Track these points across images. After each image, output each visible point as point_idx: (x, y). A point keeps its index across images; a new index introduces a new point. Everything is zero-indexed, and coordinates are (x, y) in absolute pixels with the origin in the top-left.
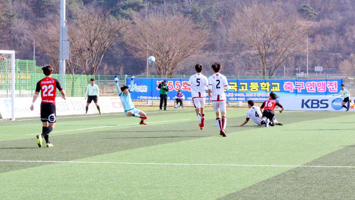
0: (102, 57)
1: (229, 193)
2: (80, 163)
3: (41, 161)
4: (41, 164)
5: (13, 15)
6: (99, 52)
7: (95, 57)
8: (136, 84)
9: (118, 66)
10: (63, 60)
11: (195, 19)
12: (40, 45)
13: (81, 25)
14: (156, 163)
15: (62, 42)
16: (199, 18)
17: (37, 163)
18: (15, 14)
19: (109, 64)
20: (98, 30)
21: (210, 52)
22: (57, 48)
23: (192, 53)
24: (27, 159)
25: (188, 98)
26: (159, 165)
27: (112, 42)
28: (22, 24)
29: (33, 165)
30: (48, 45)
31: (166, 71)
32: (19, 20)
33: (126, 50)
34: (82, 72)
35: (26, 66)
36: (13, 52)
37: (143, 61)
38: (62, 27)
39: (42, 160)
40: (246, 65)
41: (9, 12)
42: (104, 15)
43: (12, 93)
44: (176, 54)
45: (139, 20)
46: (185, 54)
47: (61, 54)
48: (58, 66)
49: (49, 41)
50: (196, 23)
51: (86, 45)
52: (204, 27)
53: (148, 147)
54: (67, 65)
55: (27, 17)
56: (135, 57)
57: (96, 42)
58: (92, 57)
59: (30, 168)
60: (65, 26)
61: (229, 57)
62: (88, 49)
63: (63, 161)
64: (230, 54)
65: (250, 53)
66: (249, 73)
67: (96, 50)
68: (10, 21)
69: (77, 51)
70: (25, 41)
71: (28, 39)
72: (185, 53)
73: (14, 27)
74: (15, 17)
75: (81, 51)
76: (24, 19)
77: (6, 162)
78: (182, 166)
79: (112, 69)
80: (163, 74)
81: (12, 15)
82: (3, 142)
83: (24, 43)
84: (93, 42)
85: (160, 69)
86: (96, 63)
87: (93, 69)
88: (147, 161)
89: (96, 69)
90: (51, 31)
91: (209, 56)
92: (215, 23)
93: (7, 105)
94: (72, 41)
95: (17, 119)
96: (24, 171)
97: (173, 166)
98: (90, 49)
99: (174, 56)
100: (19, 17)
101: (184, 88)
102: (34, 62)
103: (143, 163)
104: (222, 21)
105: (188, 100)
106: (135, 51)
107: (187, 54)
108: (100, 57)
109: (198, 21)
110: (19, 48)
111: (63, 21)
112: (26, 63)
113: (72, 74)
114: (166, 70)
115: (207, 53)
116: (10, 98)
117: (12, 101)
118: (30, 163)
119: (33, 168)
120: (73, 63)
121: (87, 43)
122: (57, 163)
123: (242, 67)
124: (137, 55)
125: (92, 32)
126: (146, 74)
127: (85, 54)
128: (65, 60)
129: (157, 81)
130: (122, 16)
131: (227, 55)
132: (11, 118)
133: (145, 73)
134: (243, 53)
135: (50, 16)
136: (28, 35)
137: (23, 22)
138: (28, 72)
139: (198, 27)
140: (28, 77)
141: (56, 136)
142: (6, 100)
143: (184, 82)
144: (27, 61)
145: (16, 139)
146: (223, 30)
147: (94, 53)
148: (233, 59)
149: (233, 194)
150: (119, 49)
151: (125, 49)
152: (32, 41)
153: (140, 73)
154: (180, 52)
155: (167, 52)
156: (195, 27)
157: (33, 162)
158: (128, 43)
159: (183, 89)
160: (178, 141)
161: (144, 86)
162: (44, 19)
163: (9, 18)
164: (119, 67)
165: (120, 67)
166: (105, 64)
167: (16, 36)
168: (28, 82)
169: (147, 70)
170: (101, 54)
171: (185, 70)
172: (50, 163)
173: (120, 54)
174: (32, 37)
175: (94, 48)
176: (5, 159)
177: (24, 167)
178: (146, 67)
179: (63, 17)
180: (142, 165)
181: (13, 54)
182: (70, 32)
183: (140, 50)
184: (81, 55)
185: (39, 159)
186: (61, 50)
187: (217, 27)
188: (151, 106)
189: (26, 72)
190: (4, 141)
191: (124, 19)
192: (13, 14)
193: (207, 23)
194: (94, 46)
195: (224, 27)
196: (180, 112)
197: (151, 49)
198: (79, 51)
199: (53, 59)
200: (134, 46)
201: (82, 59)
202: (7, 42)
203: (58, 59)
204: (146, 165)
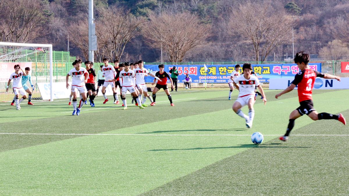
0: (124, 48)
1: (225, 158)
2: (106, 135)
3: (74, 134)
4: (75, 136)
5: (51, 15)
6: (121, 44)
7: (118, 48)
8: (152, 70)
9: (137, 54)
10: (92, 51)
11: (200, 15)
12: (73, 39)
13: (106, 22)
15: (91, 37)
16: (203, 14)
17: (71, 135)
18: (52, 13)
19: (130, 53)
20: (120, 26)
21: (213, 42)
22: (86, 42)
23: (198, 44)
24: (63, 132)
25: (194, 81)
26: (170, 136)
27: (132, 36)
28: (58, 22)
29: (68, 137)
30: (80, 39)
31: (177, 59)
32: (56, 18)
33: (143, 42)
35: (61, 56)
36: (50, 46)
37: (158, 51)
38: (91, 24)
39: (75, 133)
40: (243, 52)
41: (47, 12)
42: (125, 14)
43: (51, 78)
44: (184, 45)
45: (154, 17)
46: (192, 45)
47: (90, 46)
48: (88, 56)
49: (80, 36)
50: (201, 19)
51: (110, 38)
52: (208, 22)
53: (161, 121)
54: (95, 55)
55: (62, 16)
56: (151, 48)
57: (119, 36)
58: (116, 48)
59: (65, 140)
60: (93, 23)
61: (228, 46)
62: (112, 42)
63: (92, 133)
64: (229, 44)
65: (246, 43)
66: (245, 59)
67: (119, 43)
68: (48, 19)
69: (103, 44)
70: (61, 35)
71: (63, 34)
72: (192, 43)
73: (51, 24)
74: (52, 16)
75: (106, 44)
76: (59, 18)
77: (46, 135)
78: (188, 136)
79: (132, 57)
80: (175, 61)
81: (49, 14)
82: (44, 119)
83: (60, 37)
84: (116, 36)
85: (171, 57)
86: (118, 53)
89: (119, 58)
90: (82, 27)
91: (212, 45)
92: (217, 18)
93: (46, 89)
94: (99, 35)
95: (54, 100)
96: (61, 142)
97: (181, 136)
98: (114, 42)
99: (183, 46)
100: (56, 16)
101: (191, 72)
102: (68, 53)
104: (223, 17)
105: (195, 82)
106: (151, 43)
107: (194, 45)
108: (122, 48)
109: (202, 17)
110: (56, 41)
111: (91, 19)
112: (61, 54)
113: (99, 62)
114: (177, 57)
115: (211, 43)
116: (49, 83)
117: (51, 85)
118: (66, 135)
119: (68, 139)
120: (100, 54)
121: (111, 37)
122: (87, 135)
123: (240, 54)
124: (153, 46)
125: (115, 28)
126: (161, 61)
127: (110, 46)
128: (93, 52)
129: (169, 67)
130: (140, 14)
131: (227, 44)
132: (50, 99)
134: (240, 43)
135: (81, 15)
136: (63, 31)
137: (58, 20)
138: (64, 62)
139: (203, 22)
140: (64, 65)
141: (86, 114)
142: (45, 85)
143: (191, 67)
144: (62, 52)
146: (224, 24)
147: (117, 45)
148: (232, 48)
149: (229, 158)
150: (138, 41)
152: (66, 36)
153: (155, 61)
154: (188, 43)
155: (177, 44)
156: (200, 22)
157: (68, 135)
158: (145, 36)
159: (190, 73)
160: (185, 116)
162: (76, 17)
163: (47, 17)
164: (137, 56)
165: (139, 55)
166: (126, 53)
167: (53, 32)
168: (64, 69)
169: (162, 58)
170: (123, 46)
171: (193, 58)
172: (82, 136)
173: (139, 45)
174: (66, 32)
175: (117, 41)
176: (45, 133)
177: (61, 139)
178: (161, 55)
179: (91, 15)
180: (156, 136)
181: (50, 47)
182: (97, 28)
183: (155, 42)
184: (107, 47)
185: (73, 132)
186: (90, 43)
187: (218, 22)
189: (62, 61)
191: (141, 17)
192: (51, 13)
193: (210, 19)
194: (117, 39)
195: (224, 22)
196: (188, 92)
197: (164, 41)
198: (105, 43)
199: (84, 50)
200: (150, 38)
201: (108, 50)
202: (46, 37)
203: (88, 50)
204: (159, 136)
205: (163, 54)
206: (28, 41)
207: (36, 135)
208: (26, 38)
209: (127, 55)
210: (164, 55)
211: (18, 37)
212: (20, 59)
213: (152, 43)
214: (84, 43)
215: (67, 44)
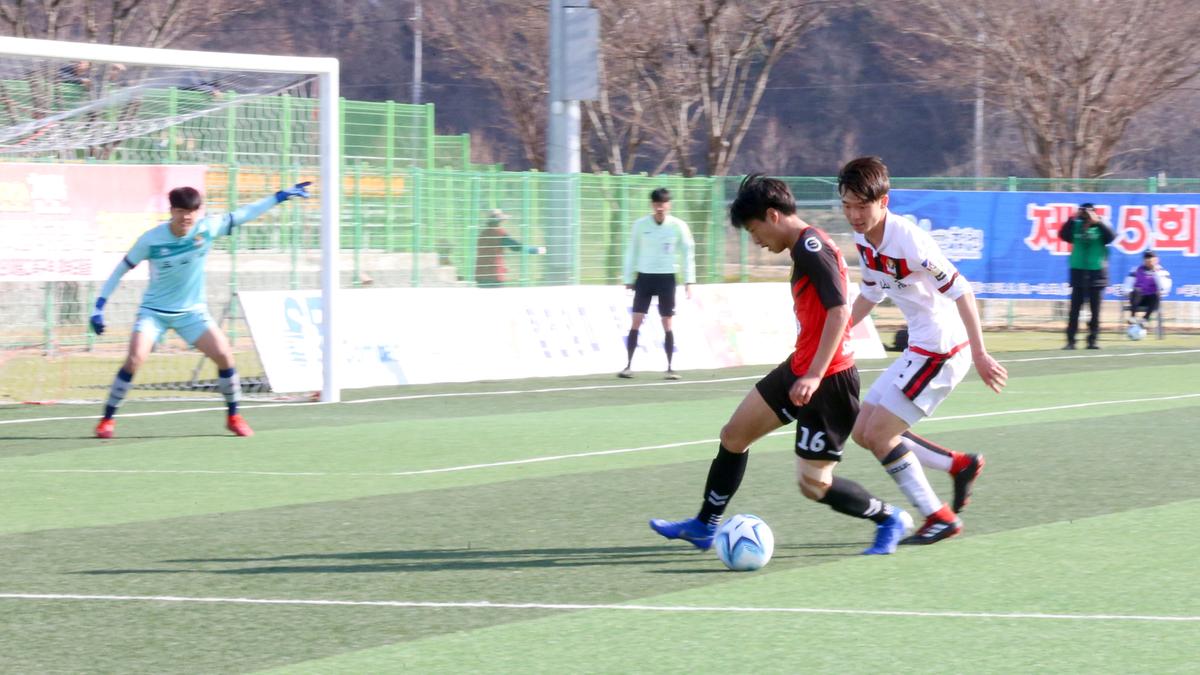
0: (761, 86)
2: (680, 614)
3: (485, 604)
4: (489, 618)
6: (742, 62)
7: (724, 85)
8: (925, 222)
9: (830, 128)
10: (566, 102)
12: (449, 30)
14: (1056, 612)
15: (563, 16)
17: (466, 611)
19: (787, 121)
25: (1182, 291)
26: (1068, 621)
27: (812, 13)
30: (494, 28)
31: (1075, 155)
33: (875, 50)
34: (662, 157)
35: (383, 131)
36: (328, 67)
37: (961, 105)
39: (492, 598)
43: (325, 262)
44: (1123, 72)
46: (1168, 72)
47: (556, 74)
49: (495, 10)
51: (678, 27)
54: (586, 123)
56: (922, 86)
57: (729, 12)
58: (710, 88)
59: (434, 637)
62: (692, 49)
63: (593, 601)
67: (733, 53)
69: (635, 58)
70: (373, 7)
72: (1170, 64)
75: (656, 59)
77: (313, 610)
78: (1181, 626)
79: (799, 141)
80: (1062, 170)
84: (716, 13)
85: (1043, 146)
86: (728, 115)
87: (714, 145)
88: (1008, 605)
89: (730, 146)
93: (295, 327)
95: (347, 394)
96: (407, 652)
97: (1138, 626)
98: (701, 50)
99: (1115, 79)
101: (1164, 238)
102: (424, 111)
103: (989, 610)
105: (1182, 298)
106: (920, 57)
107: (1181, 72)
108: (751, 87)
112: (382, 120)
113: (612, 173)
114: (1076, 149)
116: (318, 293)
117: (324, 305)
118: (433, 612)
119: (449, 637)
120: (615, 120)
121: (686, 17)
122: (562, 611)
124: (931, 78)
126: (973, 168)
127: (678, 72)
128: (575, 105)
129: (1032, 206)
132: (318, 387)
133: (968, 166)
138: (398, 164)
140: (397, 188)
142: (290, 304)
143: (1166, 208)
144: (390, 107)
145: (351, 493)
147: (722, 67)
150: (838, 47)
151: (869, 46)
152: (406, 9)
153: (940, 167)
154: (1147, 60)
155: (1082, 63)
157: (446, 609)
158: (889, 16)
159: (1160, 243)
160: (1154, 503)
161: (967, 231)
164: (834, 134)
165: (841, 134)
166: (769, 123)
168: (396, 210)
169: (979, 149)
170: (757, 67)
171: (1168, 151)
172: (532, 613)
173: (845, 71)
175: (718, 43)
177: (407, 635)
178: (972, 136)
180: (985, 624)
181: (326, 74)
183: (946, 52)
184: (657, 79)
185: (473, 593)
186: (555, 53)
188: (1002, 329)
189: (384, 163)
190: (292, 502)
194: (717, 31)
196: (1149, 359)
197: (1001, 45)
198: (647, 56)
199: (518, 94)
200: (915, 29)
201: (661, 96)
202: (281, 12)
203: (543, 99)
204: (1004, 623)
205: (988, 126)
206: (184, 35)
207: (251, 606)
208: (172, 19)
209: (772, 127)
210: (994, 129)
211: (126, 11)
212: (142, 144)
213: (928, 60)
214: (519, 55)
215: (410, 57)
